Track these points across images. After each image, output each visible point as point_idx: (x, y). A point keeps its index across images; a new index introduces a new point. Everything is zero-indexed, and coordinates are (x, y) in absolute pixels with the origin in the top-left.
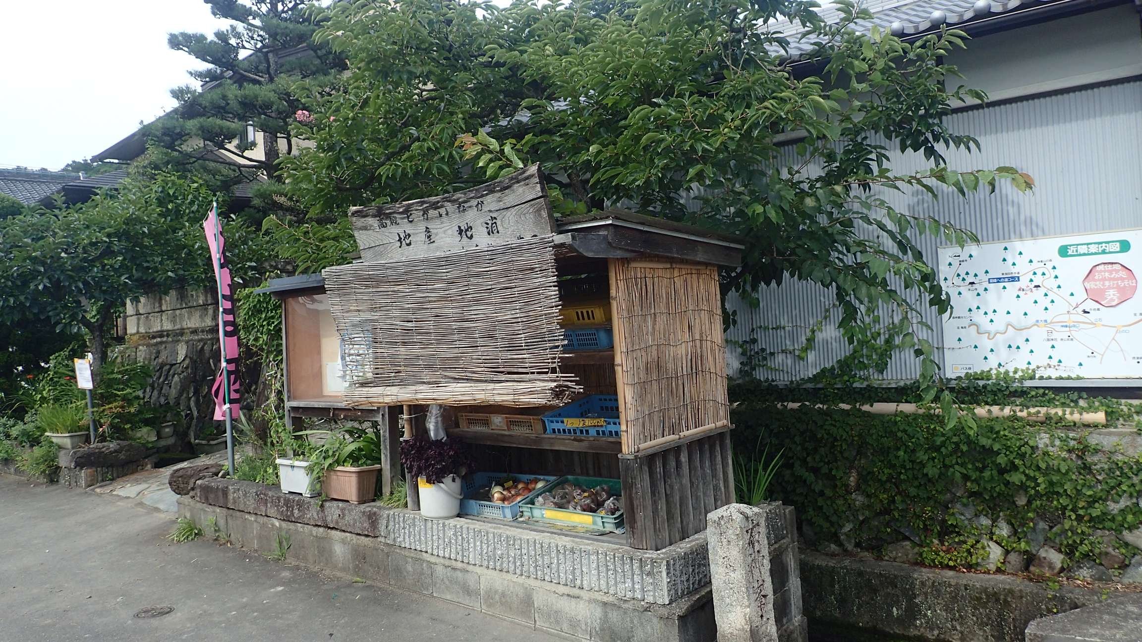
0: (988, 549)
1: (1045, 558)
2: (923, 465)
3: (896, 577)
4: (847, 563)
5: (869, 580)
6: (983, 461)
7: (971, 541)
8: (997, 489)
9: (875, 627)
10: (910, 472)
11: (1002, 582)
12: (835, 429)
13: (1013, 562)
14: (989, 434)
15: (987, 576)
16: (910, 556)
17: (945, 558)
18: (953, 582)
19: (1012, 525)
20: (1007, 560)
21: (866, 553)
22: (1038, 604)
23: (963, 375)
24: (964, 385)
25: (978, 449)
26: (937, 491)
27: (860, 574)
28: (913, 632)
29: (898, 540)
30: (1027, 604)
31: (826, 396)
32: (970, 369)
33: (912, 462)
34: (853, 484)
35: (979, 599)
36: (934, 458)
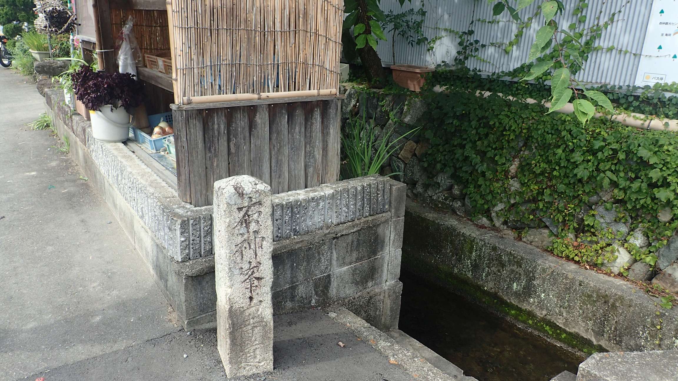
0: (616, 254)
1: (670, 275)
2: (576, 165)
3: (522, 259)
4: (487, 237)
5: (501, 256)
6: (637, 172)
7: (603, 243)
8: (642, 202)
9: (496, 294)
10: (564, 170)
11: (618, 287)
12: (507, 119)
13: (637, 271)
14: (652, 147)
15: (606, 278)
16: (544, 243)
17: (571, 252)
18: (570, 276)
19: (648, 237)
20: (632, 267)
21: (510, 232)
22: (644, 316)
23: (652, 85)
24: (649, 95)
25: (635, 159)
26: (584, 191)
27: (494, 249)
28: (525, 306)
29: (539, 227)
30: (633, 313)
31: (517, 89)
32: (662, 79)
33: (568, 161)
34: (513, 171)
35: (590, 296)
36: (589, 161)
